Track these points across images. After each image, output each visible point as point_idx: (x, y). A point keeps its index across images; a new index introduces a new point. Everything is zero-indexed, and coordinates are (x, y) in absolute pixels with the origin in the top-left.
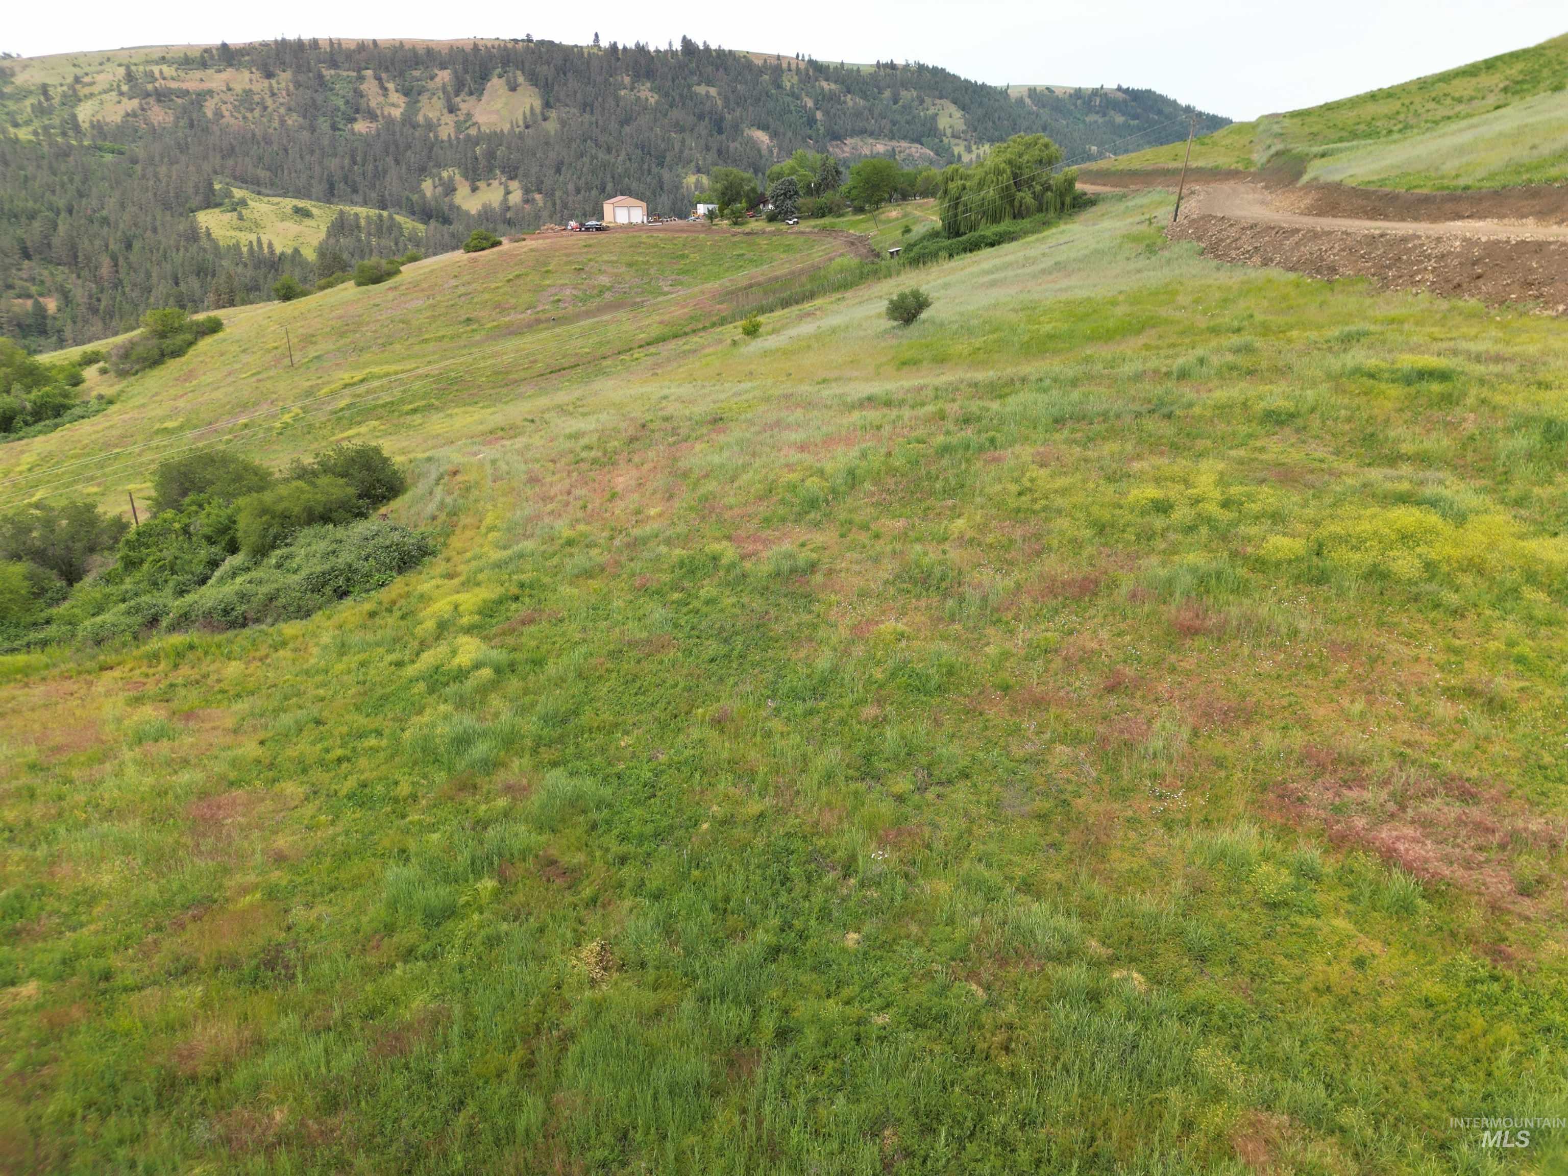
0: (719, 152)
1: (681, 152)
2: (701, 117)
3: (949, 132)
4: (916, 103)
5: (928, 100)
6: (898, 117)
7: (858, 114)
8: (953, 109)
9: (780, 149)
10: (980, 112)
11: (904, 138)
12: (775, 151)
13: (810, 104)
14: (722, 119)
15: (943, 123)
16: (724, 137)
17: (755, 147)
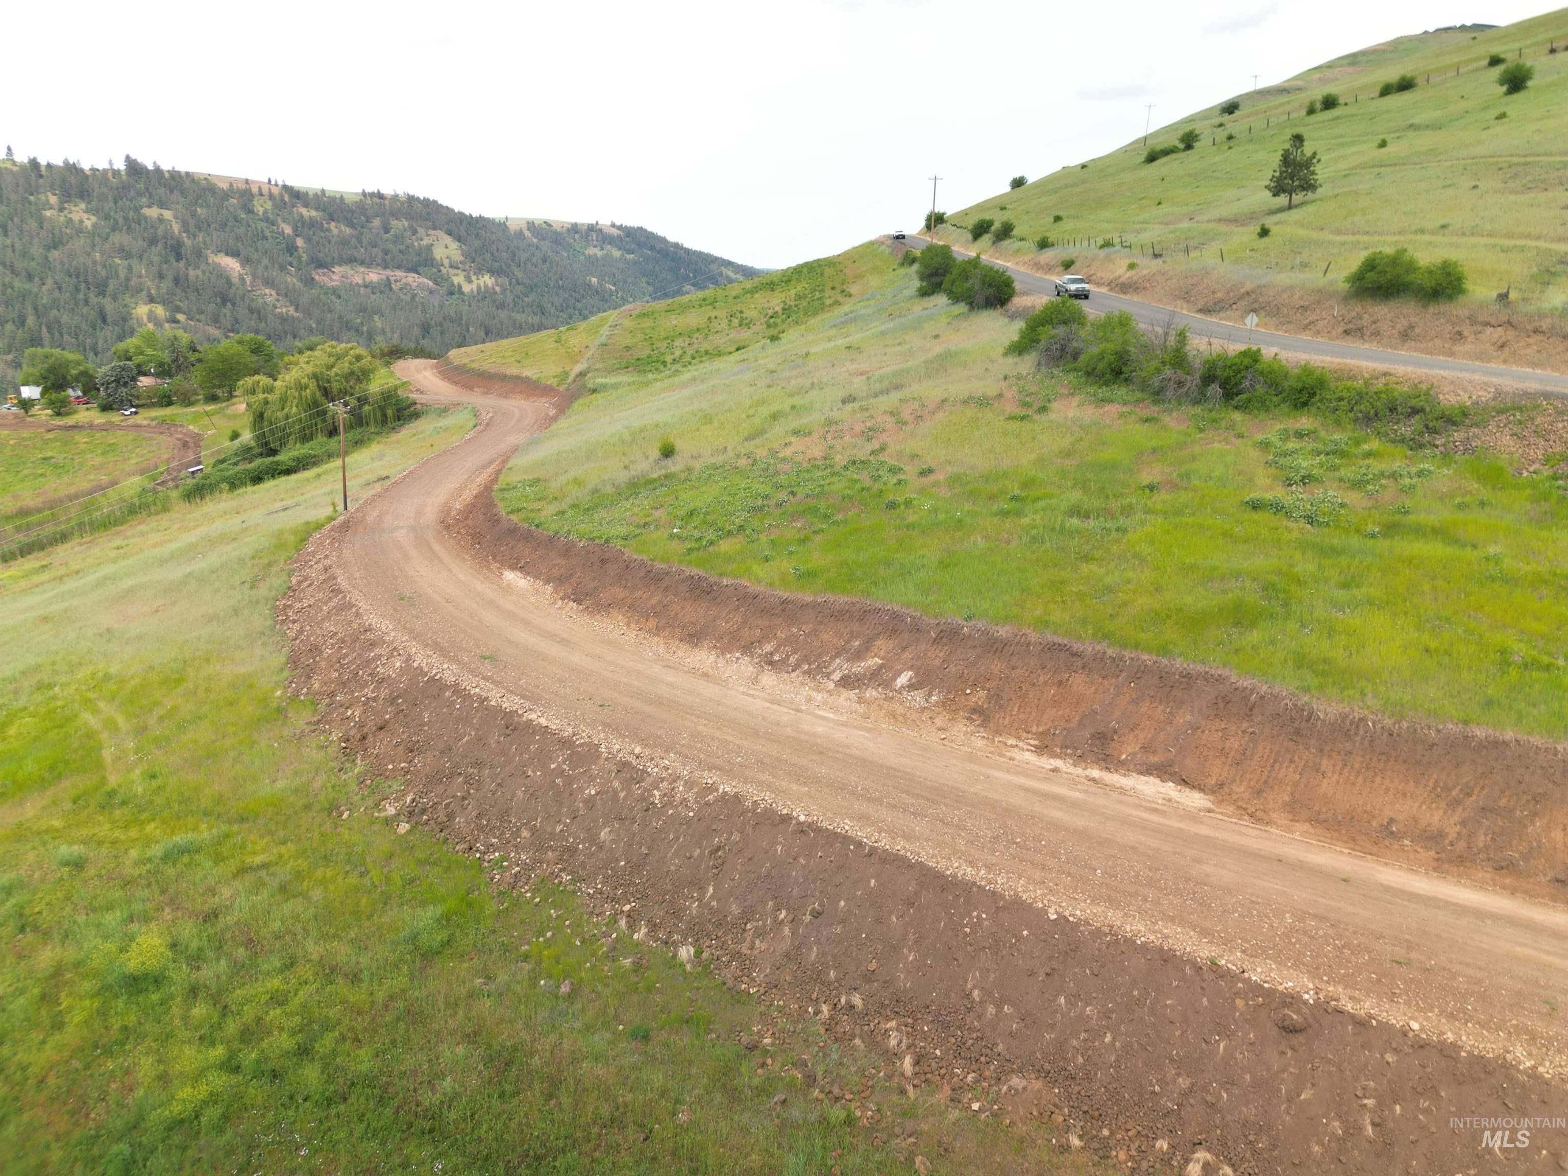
0: (177, 281)
1: (128, 280)
2: (153, 241)
3: (446, 262)
4: (408, 233)
5: (421, 231)
6: (390, 246)
7: (344, 242)
8: (448, 240)
9: (254, 276)
10: (477, 243)
11: (399, 267)
12: (248, 279)
13: (288, 230)
14: (180, 244)
15: (439, 253)
16: (182, 264)
17: (222, 275)
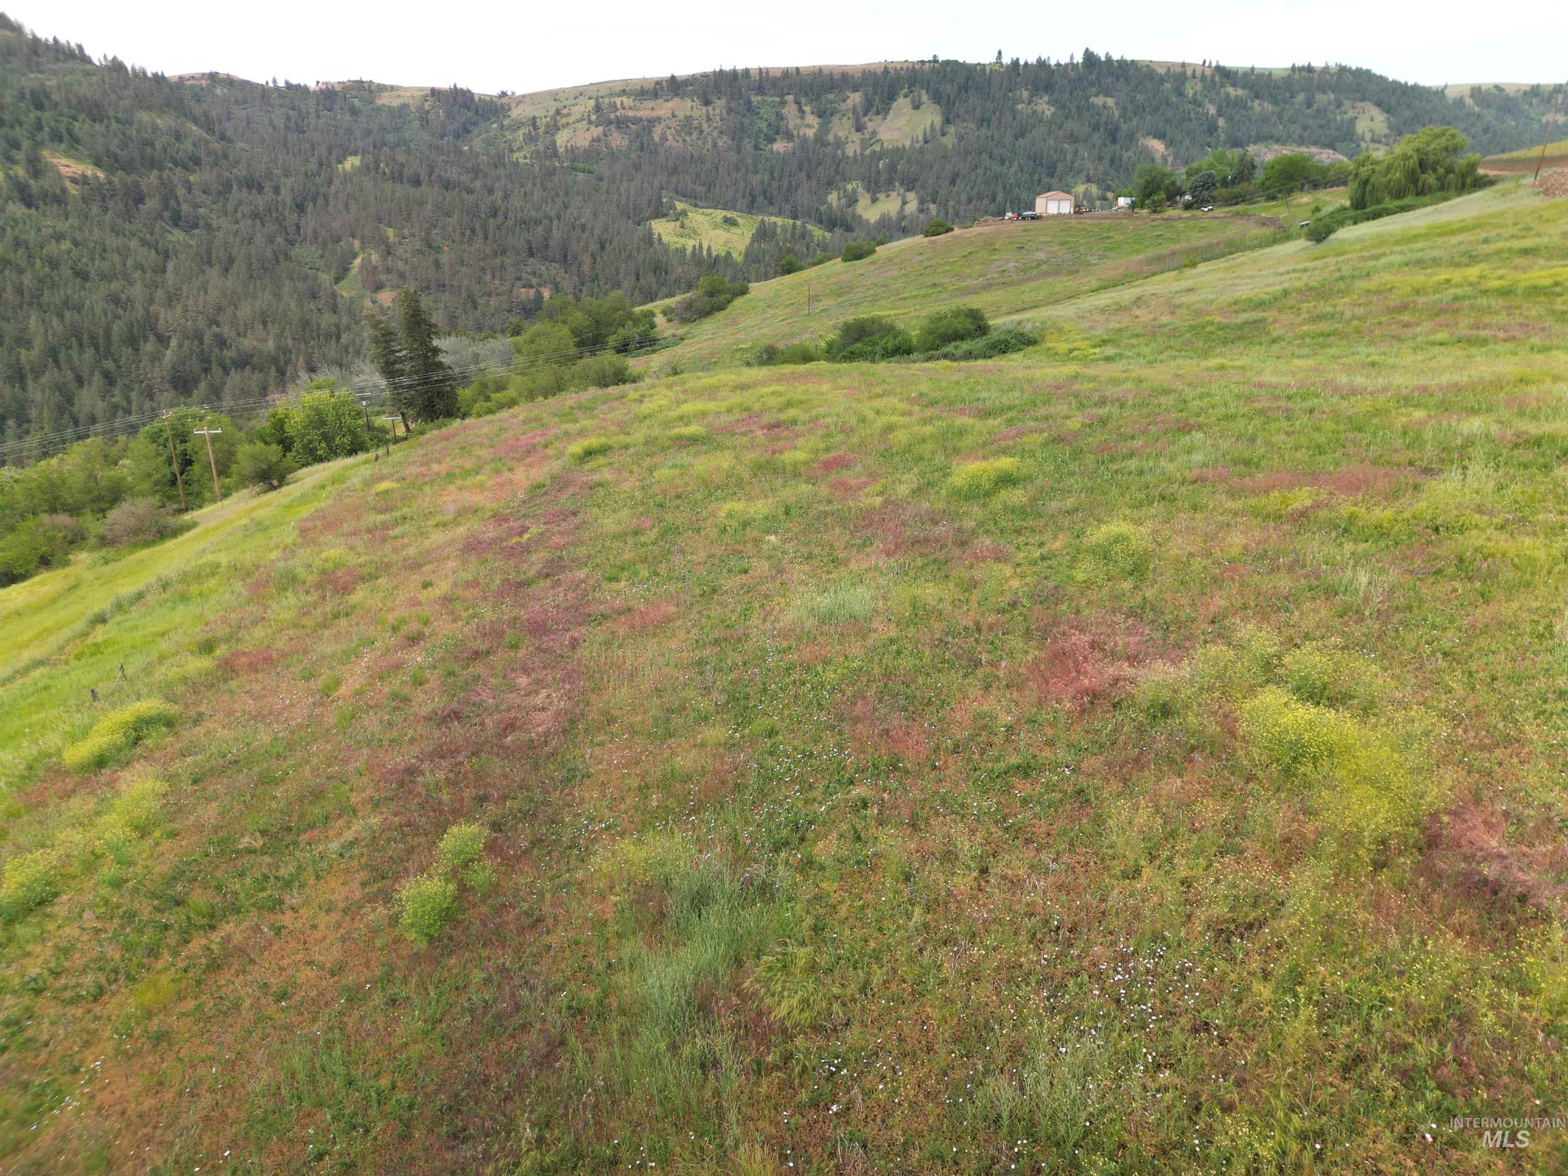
0: (1112, 162)
1: (1073, 162)
2: (1096, 128)
3: (1368, 136)
4: (1332, 107)
5: (1347, 103)
6: (1311, 122)
7: (1265, 119)
8: (1375, 112)
9: (1176, 156)
10: (1407, 114)
11: (1315, 143)
12: (1170, 159)
13: (1212, 110)
14: (1117, 129)
15: (1362, 127)
16: (1118, 146)
17: (1149, 155)
